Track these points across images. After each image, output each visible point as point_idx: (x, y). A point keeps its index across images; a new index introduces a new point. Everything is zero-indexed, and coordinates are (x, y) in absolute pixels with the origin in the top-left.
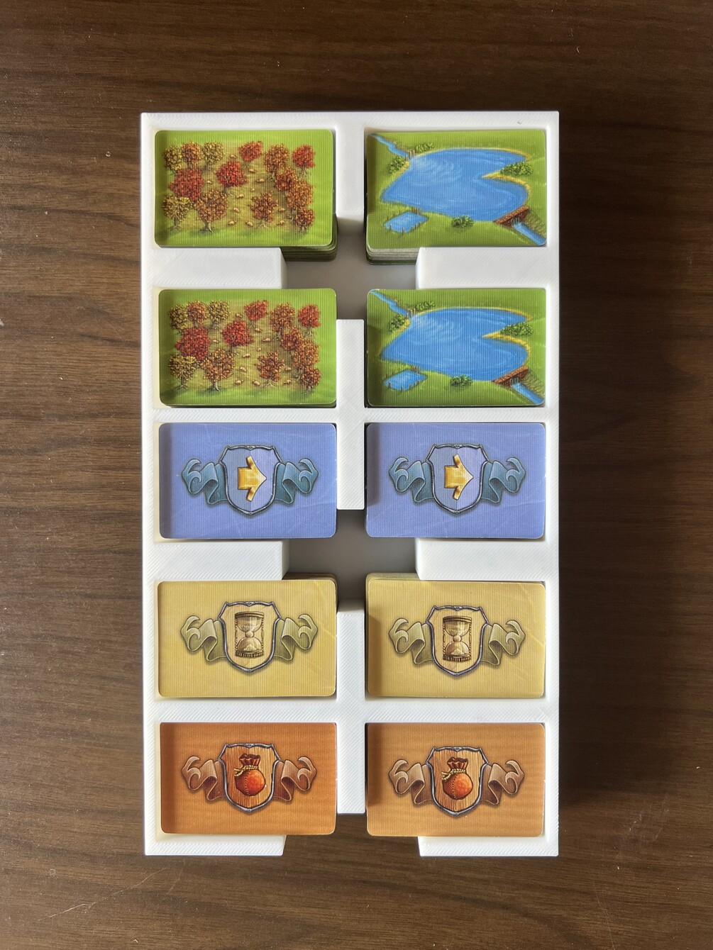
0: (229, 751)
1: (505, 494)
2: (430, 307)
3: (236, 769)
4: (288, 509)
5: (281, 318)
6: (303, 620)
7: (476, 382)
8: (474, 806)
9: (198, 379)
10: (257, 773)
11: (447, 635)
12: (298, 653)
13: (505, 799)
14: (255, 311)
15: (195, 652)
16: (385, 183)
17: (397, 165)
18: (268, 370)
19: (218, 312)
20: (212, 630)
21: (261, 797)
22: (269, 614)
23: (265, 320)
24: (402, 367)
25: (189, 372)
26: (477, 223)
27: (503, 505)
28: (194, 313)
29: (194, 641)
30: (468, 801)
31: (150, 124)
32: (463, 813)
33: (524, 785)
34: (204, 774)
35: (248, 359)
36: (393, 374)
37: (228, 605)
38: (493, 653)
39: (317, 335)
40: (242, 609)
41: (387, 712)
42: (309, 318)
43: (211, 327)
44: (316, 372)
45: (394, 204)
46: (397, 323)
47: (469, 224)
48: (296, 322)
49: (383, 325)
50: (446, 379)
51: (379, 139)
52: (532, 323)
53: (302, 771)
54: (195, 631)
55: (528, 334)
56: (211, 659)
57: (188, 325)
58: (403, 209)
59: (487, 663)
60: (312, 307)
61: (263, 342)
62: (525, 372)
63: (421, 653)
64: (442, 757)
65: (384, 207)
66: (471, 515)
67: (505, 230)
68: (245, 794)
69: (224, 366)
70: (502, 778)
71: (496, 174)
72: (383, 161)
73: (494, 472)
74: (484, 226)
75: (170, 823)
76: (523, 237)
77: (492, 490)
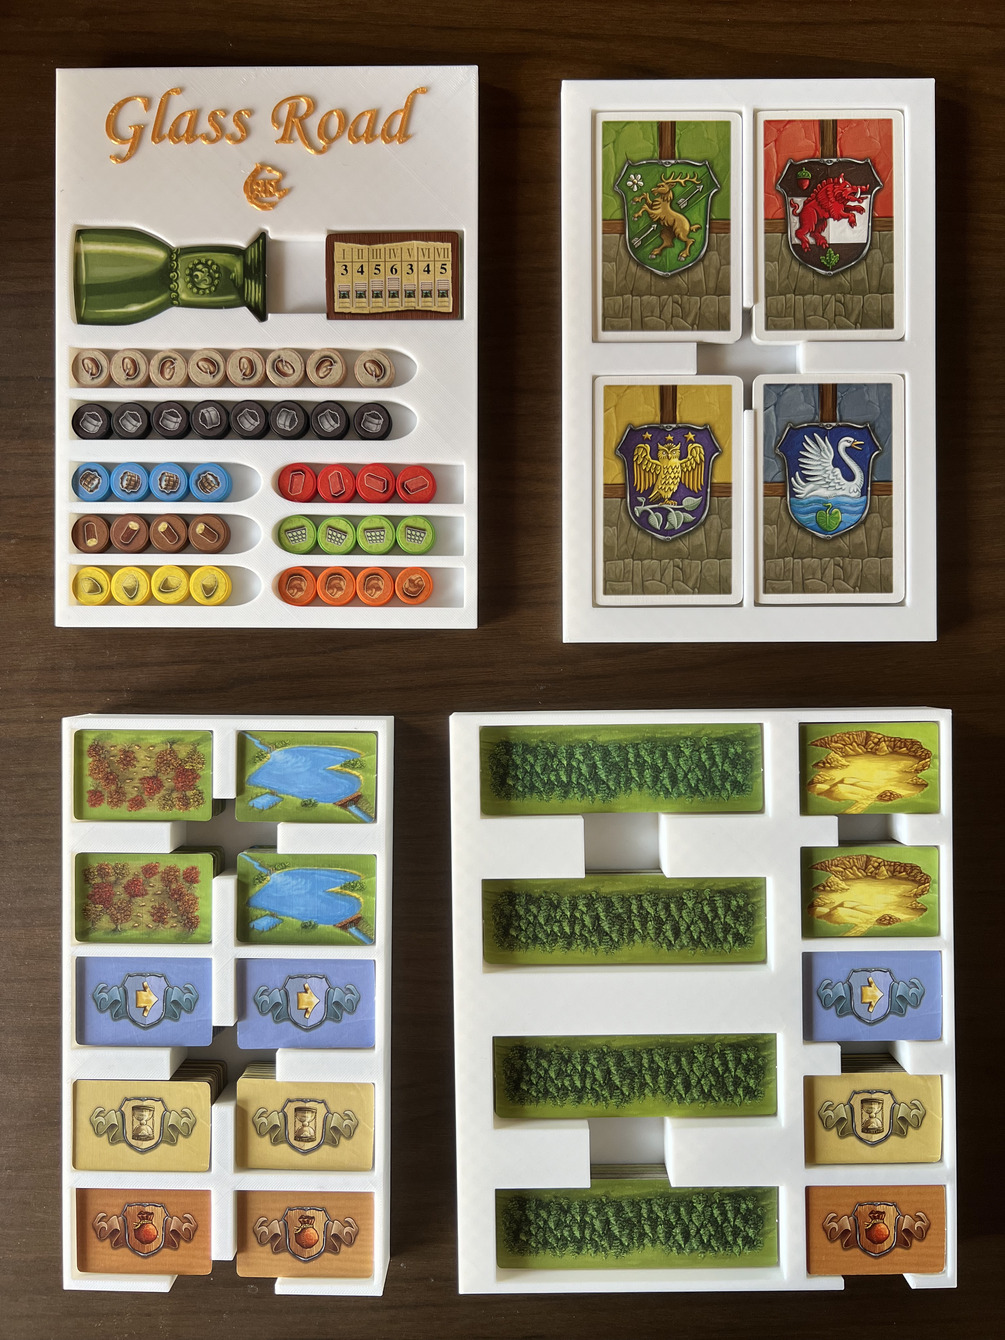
0: (129, 1209)
1: (345, 1013)
2: (286, 867)
3: (135, 1223)
4: (176, 1023)
5: (170, 875)
6: (185, 1113)
7: (320, 926)
8: (320, 1254)
9: (105, 922)
10: (151, 1226)
11: (298, 1122)
12: (180, 1138)
13: (343, 1248)
14: (150, 870)
15: (101, 1135)
16: (251, 770)
17: (261, 756)
18: (159, 916)
19: (120, 871)
20: (114, 1119)
21: (154, 1246)
22: (159, 1108)
23: (157, 877)
24: (263, 913)
25: (98, 917)
26: (320, 804)
27: (344, 1021)
28: (102, 871)
29: (100, 1127)
30: (315, 1250)
31: (70, 725)
32: (312, 1259)
33: (358, 1237)
34: (110, 1227)
35: (143, 908)
36: (257, 918)
37: (127, 1100)
38: (333, 1135)
39: (198, 890)
40: (138, 1103)
41: (252, 1182)
42: (192, 876)
43: (115, 882)
44: (196, 918)
45: (258, 787)
46: (261, 878)
47: (314, 805)
48: (181, 879)
49: (250, 880)
50: (298, 923)
51: (248, 736)
52: (365, 881)
53: (186, 1225)
54: (101, 1119)
55: (362, 889)
56: (113, 1141)
57: (98, 880)
58: (264, 791)
59: (328, 1144)
60: (193, 868)
61: (155, 894)
62: (360, 918)
63: (277, 1135)
64: (294, 1215)
65: (251, 790)
66: (319, 1029)
67: (342, 811)
68: (142, 1243)
69: (125, 913)
70: (341, 1232)
71: (337, 767)
72: (251, 754)
73: (336, 996)
74: (327, 806)
75: (83, 1264)
76: (356, 816)
77: (334, 1010)
